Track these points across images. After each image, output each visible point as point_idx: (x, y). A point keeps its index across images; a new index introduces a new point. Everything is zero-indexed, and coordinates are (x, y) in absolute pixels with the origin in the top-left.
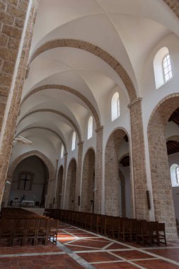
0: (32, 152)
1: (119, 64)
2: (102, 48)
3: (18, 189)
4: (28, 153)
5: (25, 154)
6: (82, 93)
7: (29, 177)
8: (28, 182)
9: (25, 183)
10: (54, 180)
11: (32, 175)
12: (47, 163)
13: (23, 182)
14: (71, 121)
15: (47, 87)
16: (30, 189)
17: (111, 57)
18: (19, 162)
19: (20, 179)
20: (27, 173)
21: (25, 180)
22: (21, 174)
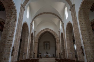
4: (43, 30)
5: (42, 31)
8: (48, 46)
9: (47, 46)
10: (59, 42)
11: (49, 42)
12: (54, 34)
16: (49, 49)
18: (40, 35)
19: (44, 45)
20: (47, 42)
21: (47, 45)
22: (44, 42)
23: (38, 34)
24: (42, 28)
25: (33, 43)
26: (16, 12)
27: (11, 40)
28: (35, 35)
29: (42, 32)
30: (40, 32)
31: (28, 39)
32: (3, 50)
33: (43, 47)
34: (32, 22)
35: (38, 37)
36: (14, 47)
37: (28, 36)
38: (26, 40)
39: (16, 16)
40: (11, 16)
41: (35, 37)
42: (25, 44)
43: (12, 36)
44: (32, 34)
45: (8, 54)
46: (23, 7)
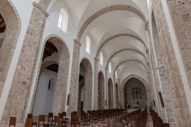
0: (130, 76)
1: (129, 7)
2: (115, 5)
4: (128, 77)
6: (129, 33)
7: (138, 91)
8: (139, 94)
9: (137, 95)
11: (140, 89)
13: (135, 94)
15: (108, 40)
16: (141, 98)
17: (122, 6)
18: (125, 83)
19: (133, 93)
20: (137, 88)
21: (137, 93)
22: (133, 89)
23: (123, 82)
25: (118, 93)
28: (119, 84)
30: (125, 80)
31: (113, 91)
33: (132, 96)
34: (115, 72)
35: (123, 85)
36: (106, 100)
41: (119, 86)
43: (104, 93)
44: (116, 84)
45: (104, 105)
46: (107, 69)
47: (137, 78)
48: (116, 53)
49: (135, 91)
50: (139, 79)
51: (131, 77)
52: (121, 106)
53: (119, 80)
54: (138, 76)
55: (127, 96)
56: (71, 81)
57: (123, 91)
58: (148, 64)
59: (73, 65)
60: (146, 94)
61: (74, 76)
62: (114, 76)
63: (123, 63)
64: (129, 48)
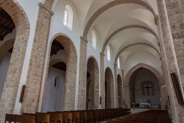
0: (138, 65)
3: (144, 94)
4: (135, 67)
5: (133, 68)
7: (150, 85)
9: (148, 90)
11: (152, 83)
13: (146, 90)
14: (145, 28)
15: (100, 11)
16: (153, 95)
18: (130, 74)
19: (143, 88)
20: (147, 82)
21: (148, 88)
22: (142, 84)
23: (128, 74)
24: (133, 64)
25: (122, 87)
26: (97, 65)
27: (98, 91)
28: (123, 76)
29: (134, 70)
30: (130, 71)
31: (113, 85)
32: (93, 99)
35: (129, 78)
36: (101, 97)
37: (113, 82)
38: (111, 86)
39: (98, 68)
40: (94, 69)
41: (123, 78)
42: (111, 91)
43: (98, 87)
44: (119, 76)
45: (98, 103)
46: (102, 55)
47: (146, 67)
48: (114, 33)
49: (145, 86)
50: (150, 69)
51: (139, 67)
52: (126, 106)
53: (123, 71)
54: (148, 66)
55: (136, 92)
56: (31, 64)
57: (128, 85)
58: (159, 44)
59: (35, 41)
60: (160, 89)
61: (36, 57)
62: (115, 65)
63: (126, 47)
64: (132, 24)
